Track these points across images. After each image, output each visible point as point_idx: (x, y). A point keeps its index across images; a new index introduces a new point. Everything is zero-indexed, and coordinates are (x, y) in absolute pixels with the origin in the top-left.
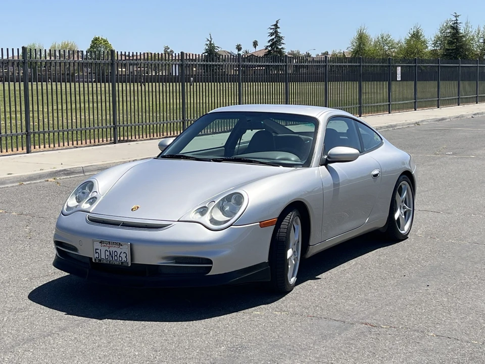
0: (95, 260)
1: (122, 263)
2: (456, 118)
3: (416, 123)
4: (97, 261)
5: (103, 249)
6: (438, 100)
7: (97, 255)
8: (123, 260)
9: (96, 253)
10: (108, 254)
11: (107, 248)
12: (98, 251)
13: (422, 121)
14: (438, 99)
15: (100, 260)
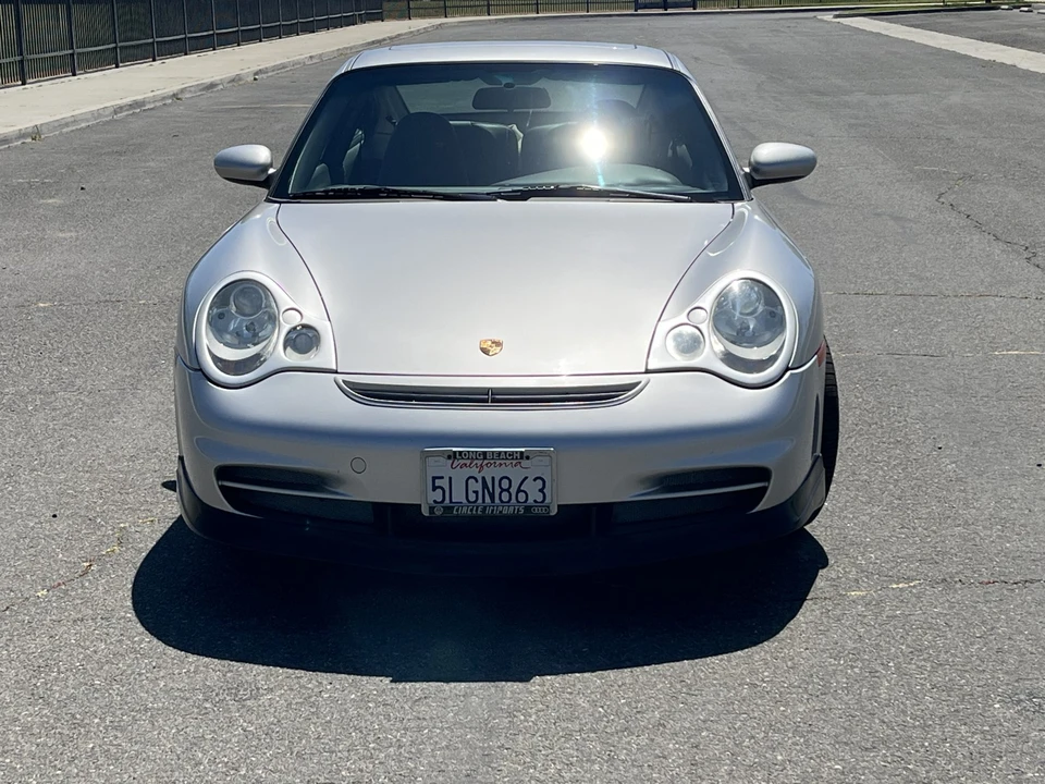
0: (431, 509)
1: (528, 509)
2: (233, 80)
3: (174, 95)
4: (438, 512)
5: (459, 476)
6: (22, 62)
7: (438, 496)
8: (530, 501)
9: (434, 488)
10: (479, 487)
11: (474, 471)
12: (444, 483)
13: (182, 91)
14: (18, 58)
15: (448, 509)
